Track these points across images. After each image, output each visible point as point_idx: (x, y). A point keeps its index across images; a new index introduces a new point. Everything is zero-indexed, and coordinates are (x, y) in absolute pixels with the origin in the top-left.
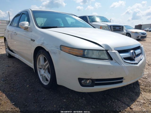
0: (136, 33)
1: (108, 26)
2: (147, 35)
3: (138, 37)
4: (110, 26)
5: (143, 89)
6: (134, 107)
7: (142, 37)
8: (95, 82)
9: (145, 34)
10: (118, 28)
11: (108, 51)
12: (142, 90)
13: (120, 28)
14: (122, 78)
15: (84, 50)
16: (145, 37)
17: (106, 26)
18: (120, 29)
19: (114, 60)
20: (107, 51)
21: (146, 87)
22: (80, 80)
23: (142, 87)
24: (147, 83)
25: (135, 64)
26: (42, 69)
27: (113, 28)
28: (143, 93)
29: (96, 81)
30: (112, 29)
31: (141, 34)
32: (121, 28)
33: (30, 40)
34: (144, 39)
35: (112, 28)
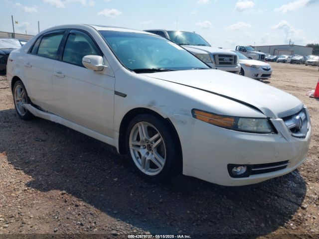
0: (254, 67)
1: (210, 54)
2: (271, 72)
3: (258, 75)
4: (214, 55)
5: (305, 176)
6: (306, 206)
7: (263, 75)
8: (251, 169)
9: (270, 69)
10: (227, 59)
11: (271, 119)
12: (306, 178)
13: (231, 60)
14: (286, 162)
15: (237, 118)
16: (269, 75)
17: (205, 54)
18: (230, 62)
19: (279, 133)
20: (268, 119)
21: (310, 173)
22: (231, 167)
23: (302, 173)
24: (307, 166)
25: (300, 137)
26: (142, 147)
27: (220, 59)
28: (309, 183)
29: (253, 168)
30: (218, 61)
31: (262, 70)
32: (233, 58)
33: (113, 93)
34: (267, 79)
35: (217, 58)
